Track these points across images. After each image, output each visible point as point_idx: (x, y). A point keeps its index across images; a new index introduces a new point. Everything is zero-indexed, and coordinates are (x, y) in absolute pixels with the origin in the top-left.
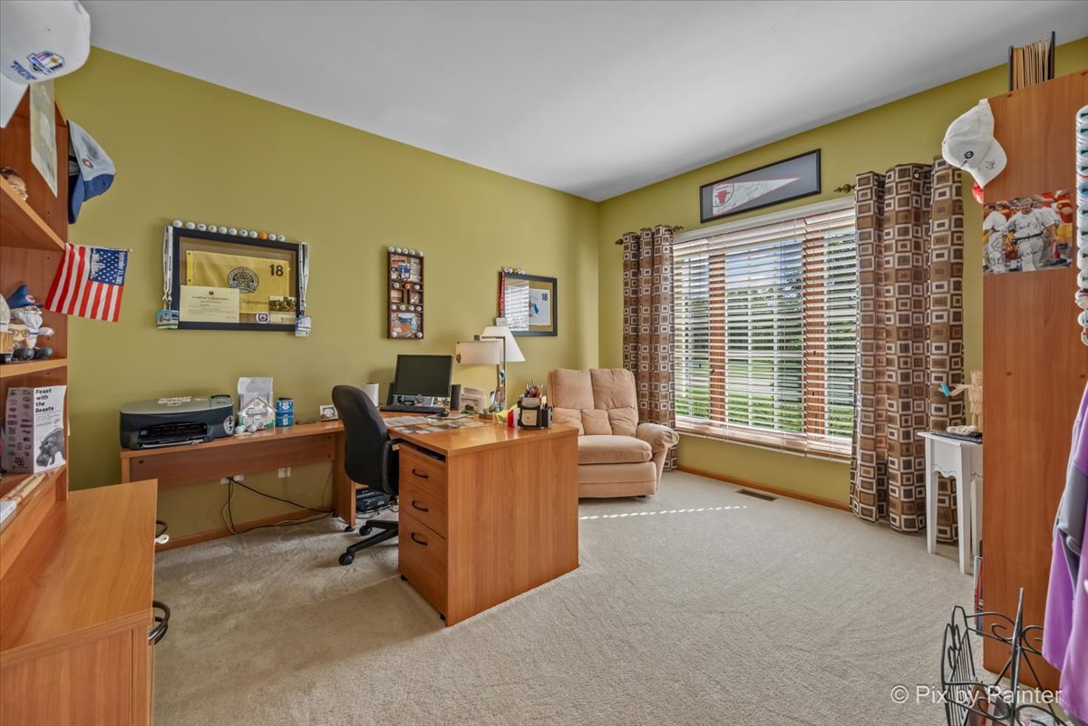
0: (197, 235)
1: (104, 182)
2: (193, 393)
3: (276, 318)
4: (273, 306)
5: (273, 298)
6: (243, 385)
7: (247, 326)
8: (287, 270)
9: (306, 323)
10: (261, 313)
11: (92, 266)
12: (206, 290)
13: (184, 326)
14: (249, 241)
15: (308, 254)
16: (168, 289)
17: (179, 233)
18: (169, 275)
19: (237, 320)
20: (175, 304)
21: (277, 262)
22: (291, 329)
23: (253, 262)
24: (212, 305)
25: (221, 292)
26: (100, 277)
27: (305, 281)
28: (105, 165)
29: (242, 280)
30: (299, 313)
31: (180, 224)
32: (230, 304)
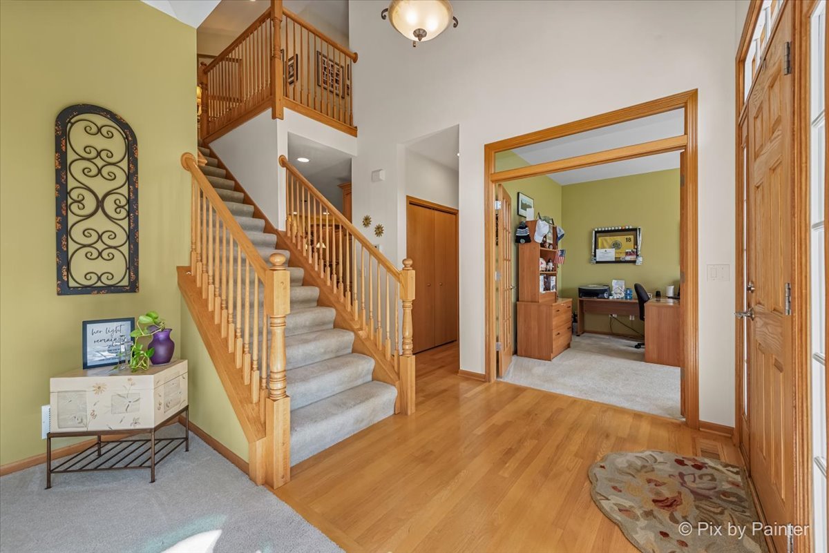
0: (601, 232)
1: (563, 235)
2: (600, 284)
3: (628, 258)
4: (627, 254)
5: (627, 251)
6: (614, 282)
7: (618, 261)
8: (632, 240)
9: (640, 259)
10: (623, 257)
11: (559, 253)
12: (604, 250)
13: (597, 262)
14: (618, 231)
15: (641, 232)
16: (593, 251)
17: (596, 232)
18: (593, 246)
19: (614, 260)
20: (595, 256)
21: (628, 237)
22: (634, 262)
23: (620, 239)
24: (606, 255)
25: (608, 250)
26: (561, 255)
27: (639, 243)
28: (563, 232)
29: (616, 245)
30: (637, 255)
31: (596, 230)
32: (611, 254)
